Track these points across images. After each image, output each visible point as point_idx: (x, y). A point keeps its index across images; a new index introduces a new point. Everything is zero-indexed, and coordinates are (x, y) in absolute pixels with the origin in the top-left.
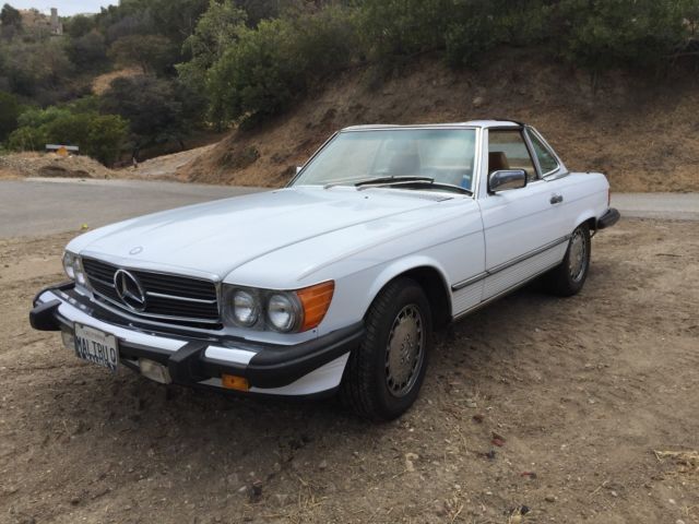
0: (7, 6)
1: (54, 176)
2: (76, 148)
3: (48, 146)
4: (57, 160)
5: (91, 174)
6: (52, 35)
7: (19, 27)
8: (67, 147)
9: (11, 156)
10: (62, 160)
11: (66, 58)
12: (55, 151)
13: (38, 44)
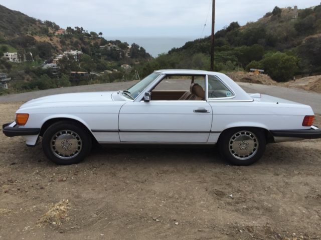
0: (276, 7)
1: (245, 82)
2: (263, 71)
3: (251, 69)
4: (251, 75)
5: (263, 82)
6: (292, 19)
7: (279, 16)
8: (259, 70)
9: (232, 73)
10: (253, 75)
11: (294, 29)
12: (254, 71)
13: (285, 23)
